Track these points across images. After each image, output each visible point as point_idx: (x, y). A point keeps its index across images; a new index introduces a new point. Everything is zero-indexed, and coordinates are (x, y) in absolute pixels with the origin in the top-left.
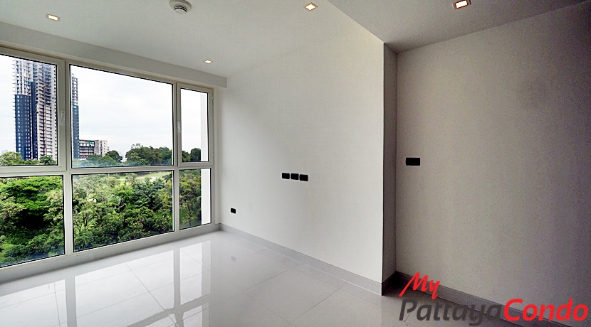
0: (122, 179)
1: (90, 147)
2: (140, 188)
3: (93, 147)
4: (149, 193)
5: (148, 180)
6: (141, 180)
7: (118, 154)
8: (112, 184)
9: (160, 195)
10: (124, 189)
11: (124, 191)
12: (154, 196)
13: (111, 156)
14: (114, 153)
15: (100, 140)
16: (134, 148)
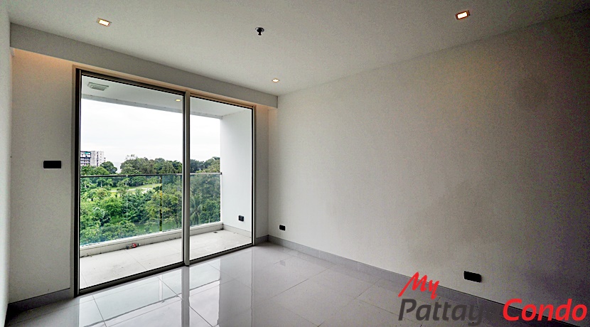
0: (114, 191)
1: (86, 157)
2: (129, 200)
3: (89, 158)
4: (138, 205)
5: (139, 192)
6: (132, 191)
7: (113, 165)
8: (102, 195)
9: (147, 208)
10: (112, 201)
11: (112, 203)
12: (142, 209)
13: (105, 167)
14: (109, 165)
15: (96, 151)
16: (129, 159)
